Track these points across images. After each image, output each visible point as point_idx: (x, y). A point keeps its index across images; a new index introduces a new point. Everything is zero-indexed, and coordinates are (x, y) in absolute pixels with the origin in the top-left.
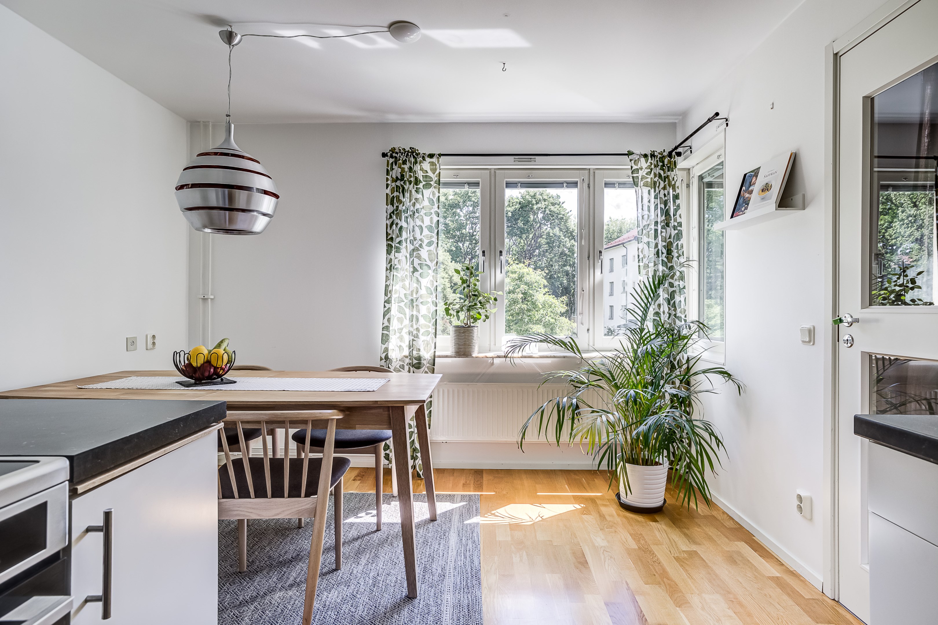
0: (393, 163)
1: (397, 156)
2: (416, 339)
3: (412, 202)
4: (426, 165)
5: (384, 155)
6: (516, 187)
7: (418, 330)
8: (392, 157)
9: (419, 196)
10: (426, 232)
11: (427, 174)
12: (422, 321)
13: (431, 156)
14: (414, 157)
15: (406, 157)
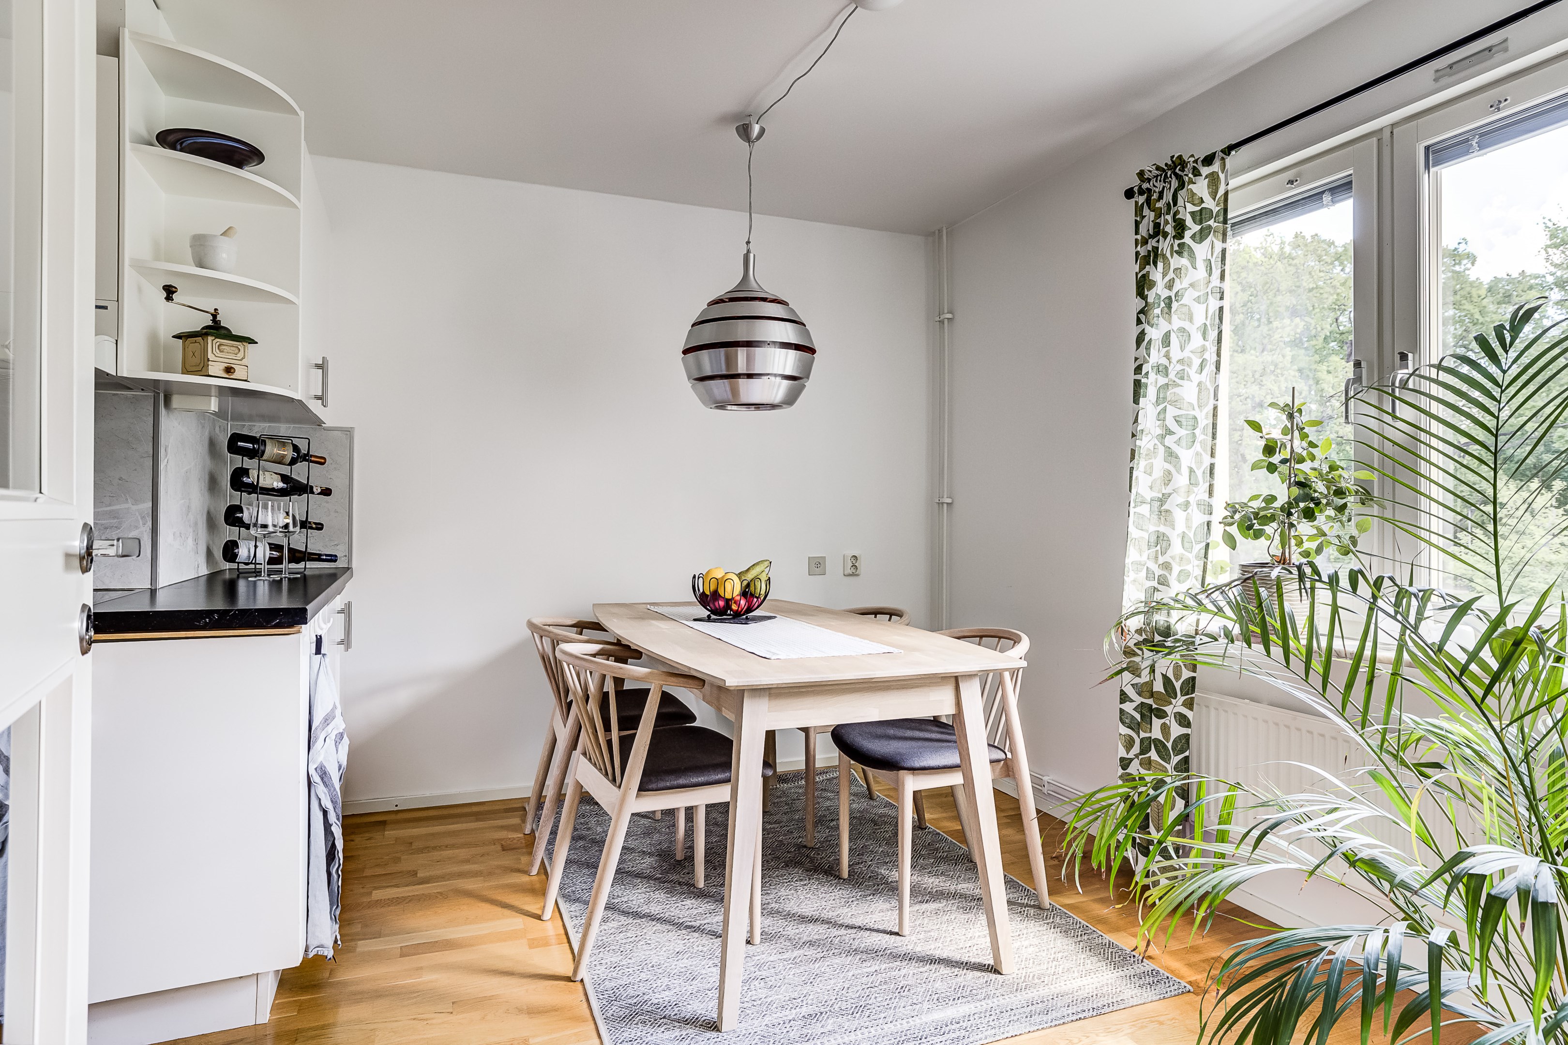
0: (1143, 204)
1: (1149, 186)
2: (1160, 587)
3: (1167, 279)
4: (1200, 187)
5: (1129, 194)
6: (1466, 152)
7: (1167, 566)
8: (1141, 192)
9: (1184, 261)
10: (1197, 340)
11: (1203, 205)
12: (1177, 548)
13: (1208, 160)
14: (1176, 175)
15: (1165, 182)
